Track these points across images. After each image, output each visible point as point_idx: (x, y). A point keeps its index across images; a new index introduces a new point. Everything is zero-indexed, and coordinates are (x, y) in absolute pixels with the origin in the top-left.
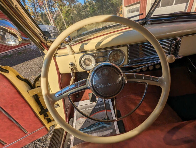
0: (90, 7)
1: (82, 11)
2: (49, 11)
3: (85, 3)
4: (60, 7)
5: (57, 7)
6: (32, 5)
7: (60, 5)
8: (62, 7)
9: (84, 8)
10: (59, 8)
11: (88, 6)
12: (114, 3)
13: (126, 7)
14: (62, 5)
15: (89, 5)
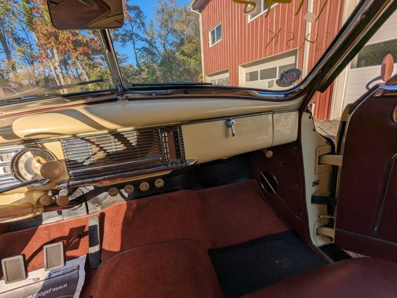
0: (148, 72)
1: (131, 78)
2: (62, 73)
3: (138, 65)
4: (87, 68)
5: (81, 67)
6: (28, 61)
7: (86, 64)
8: (89, 68)
9: (136, 72)
10: (83, 69)
11: (144, 70)
12: (190, 68)
13: (209, 76)
14: (90, 65)
15: (146, 69)
